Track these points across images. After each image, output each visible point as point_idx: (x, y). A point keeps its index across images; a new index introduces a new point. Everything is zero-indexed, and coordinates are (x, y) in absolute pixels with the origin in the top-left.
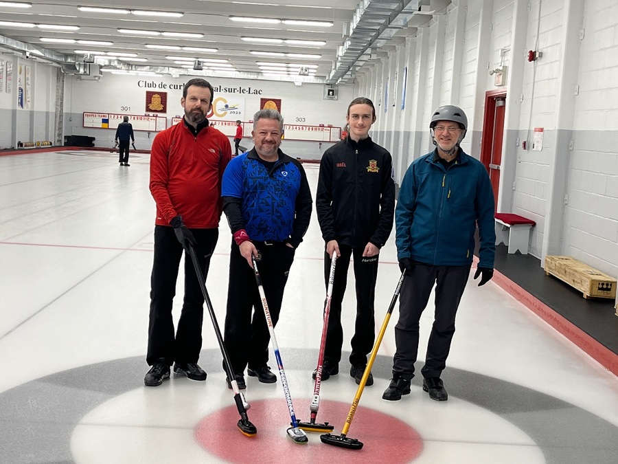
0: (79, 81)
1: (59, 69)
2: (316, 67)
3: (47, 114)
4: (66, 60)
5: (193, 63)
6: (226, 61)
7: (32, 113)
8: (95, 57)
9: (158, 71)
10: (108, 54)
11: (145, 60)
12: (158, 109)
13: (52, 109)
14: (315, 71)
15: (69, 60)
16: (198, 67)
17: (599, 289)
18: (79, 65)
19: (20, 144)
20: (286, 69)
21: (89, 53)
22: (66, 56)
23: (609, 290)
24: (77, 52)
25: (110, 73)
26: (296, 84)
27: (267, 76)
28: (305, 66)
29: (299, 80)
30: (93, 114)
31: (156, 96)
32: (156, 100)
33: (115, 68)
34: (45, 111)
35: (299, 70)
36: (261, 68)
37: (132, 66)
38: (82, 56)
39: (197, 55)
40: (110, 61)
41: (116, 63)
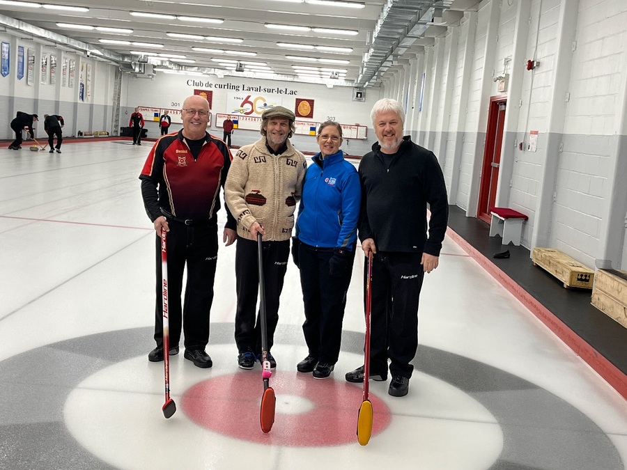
0: (135, 79)
1: (117, 67)
2: (346, 71)
3: (106, 107)
4: (123, 59)
5: (235, 65)
6: (265, 64)
7: (91, 106)
8: (149, 57)
9: (205, 72)
10: (160, 55)
11: (193, 62)
13: (110, 103)
14: (345, 75)
15: (126, 60)
16: (240, 69)
17: (578, 280)
18: (135, 64)
19: (80, 133)
20: (319, 73)
21: (143, 54)
22: (124, 56)
23: (588, 281)
24: (133, 53)
25: (162, 72)
26: (329, 86)
27: (302, 78)
28: (335, 71)
29: (331, 83)
30: (146, 109)
31: (203, 94)
33: (167, 68)
34: (104, 104)
35: (330, 74)
36: (296, 71)
37: (182, 66)
38: (137, 56)
39: (239, 58)
40: (162, 62)
41: (167, 64)
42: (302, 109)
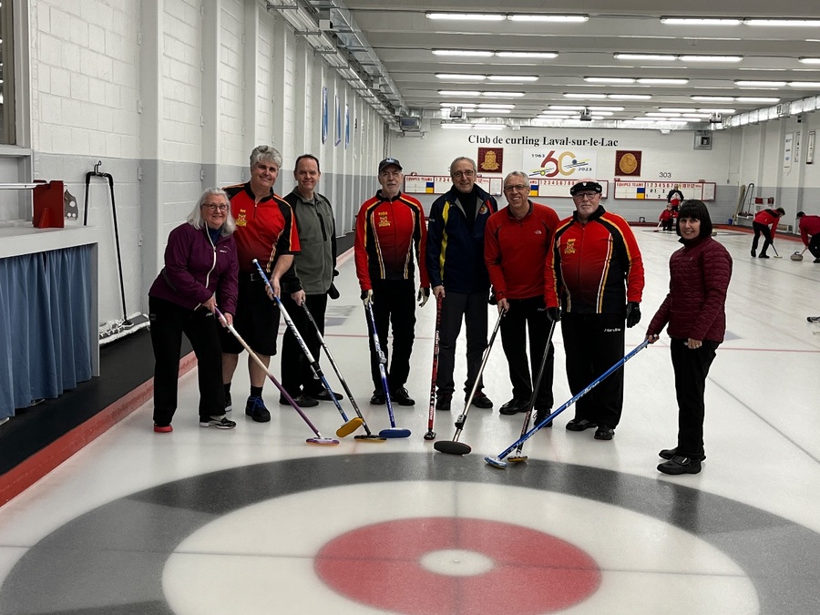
12: (493, 169)
16: (585, 118)
31: (491, 152)
32: (490, 157)
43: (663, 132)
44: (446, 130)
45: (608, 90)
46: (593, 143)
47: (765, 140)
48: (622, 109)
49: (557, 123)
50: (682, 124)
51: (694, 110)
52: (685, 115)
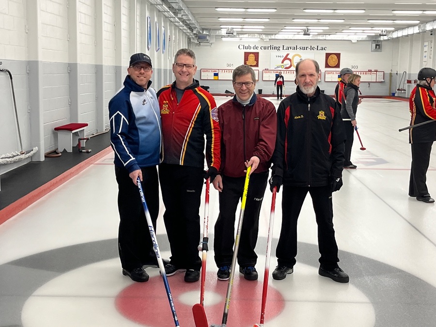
12: (253, 65)
29: (354, 38)
31: (252, 55)
32: (252, 58)
42: (331, 61)
43: (353, 41)
44: (225, 41)
45: (319, 17)
46: (312, 48)
47: (412, 46)
48: (328, 28)
49: (291, 37)
50: (364, 37)
51: (370, 28)
52: (365, 31)
